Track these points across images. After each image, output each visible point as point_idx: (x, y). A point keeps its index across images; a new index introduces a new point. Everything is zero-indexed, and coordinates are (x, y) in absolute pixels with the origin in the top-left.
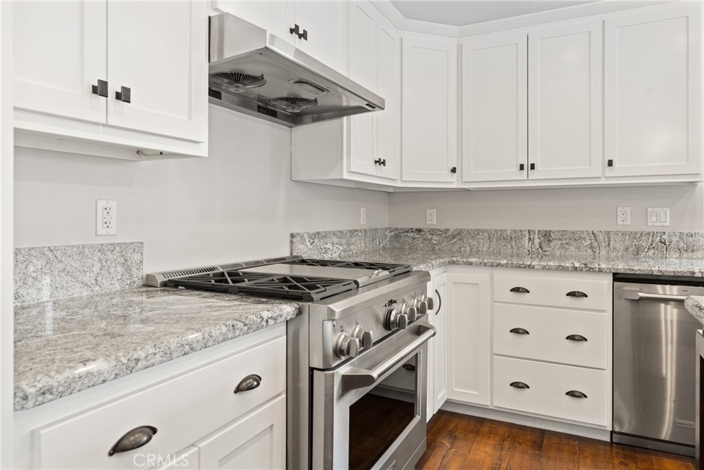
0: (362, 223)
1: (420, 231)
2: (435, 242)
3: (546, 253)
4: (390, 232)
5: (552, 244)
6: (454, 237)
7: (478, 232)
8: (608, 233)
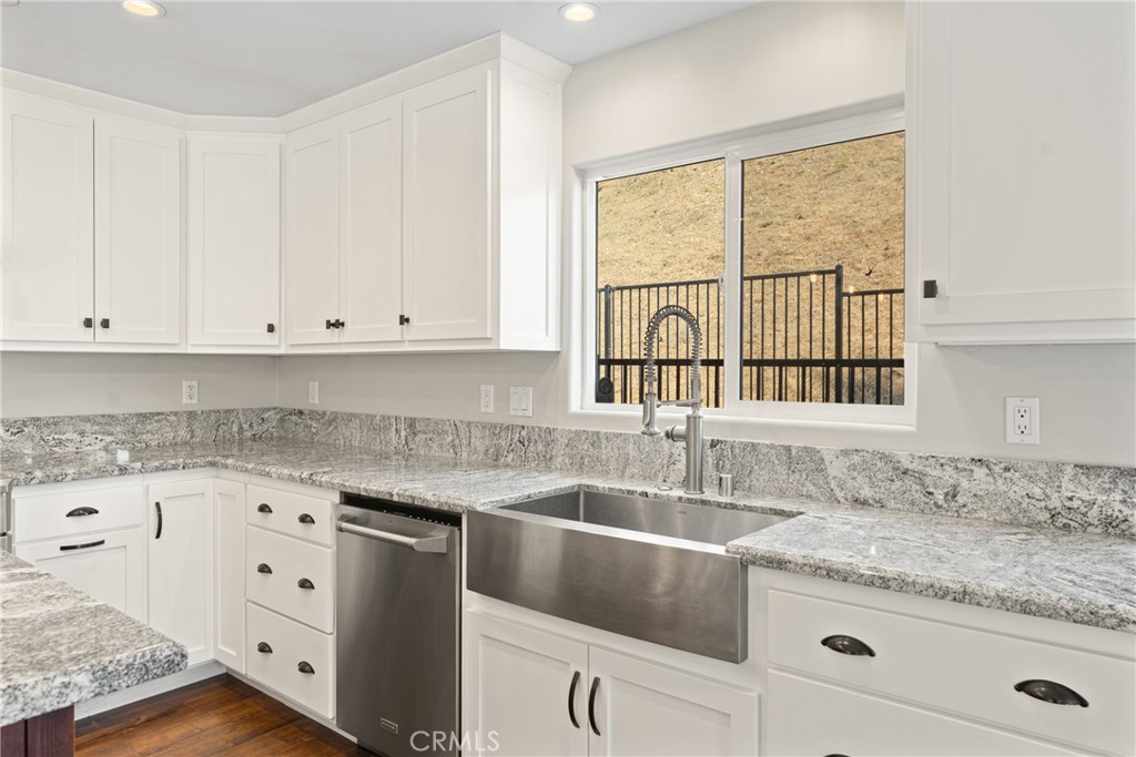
0: (184, 402)
1: (301, 413)
2: (314, 430)
3: (413, 452)
4: (277, 413)
5: (417, 439)
6: (330, 423)
7: (352, 416)
8: (469, 424)
